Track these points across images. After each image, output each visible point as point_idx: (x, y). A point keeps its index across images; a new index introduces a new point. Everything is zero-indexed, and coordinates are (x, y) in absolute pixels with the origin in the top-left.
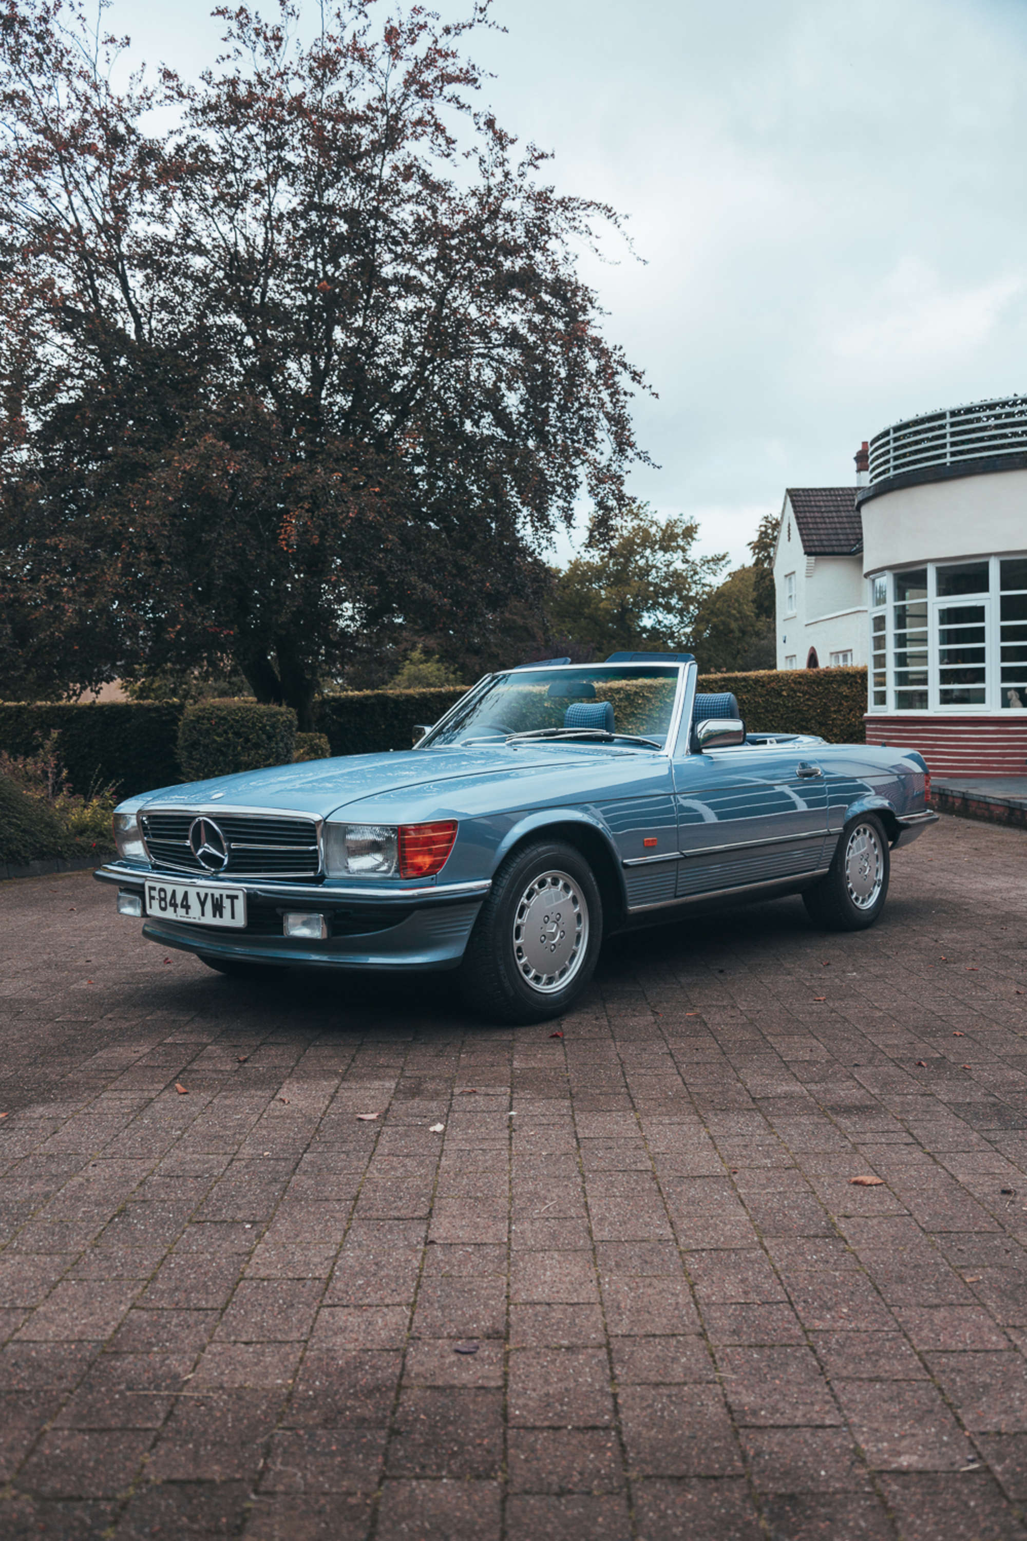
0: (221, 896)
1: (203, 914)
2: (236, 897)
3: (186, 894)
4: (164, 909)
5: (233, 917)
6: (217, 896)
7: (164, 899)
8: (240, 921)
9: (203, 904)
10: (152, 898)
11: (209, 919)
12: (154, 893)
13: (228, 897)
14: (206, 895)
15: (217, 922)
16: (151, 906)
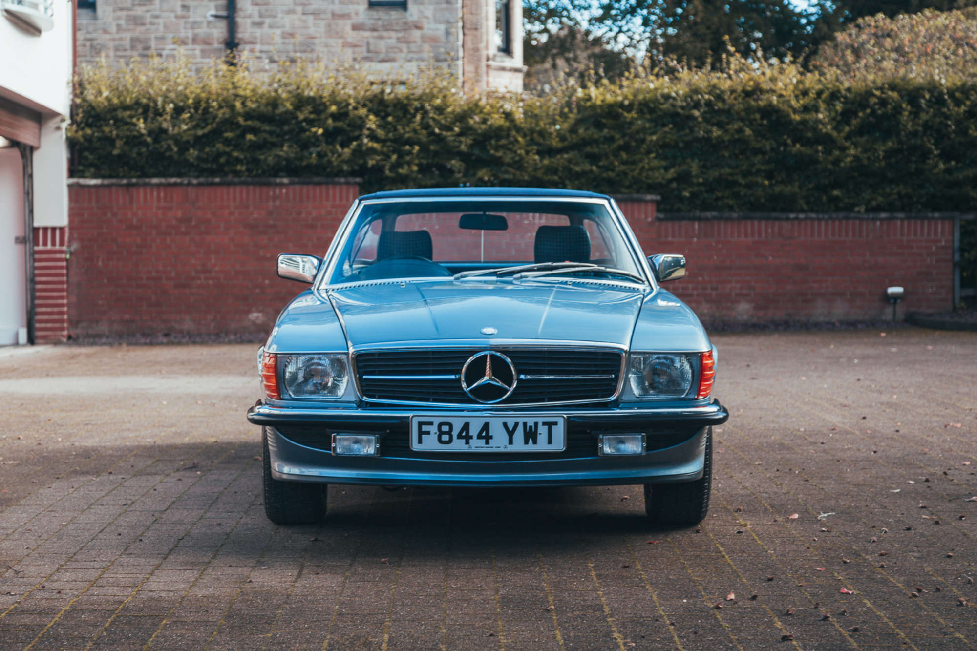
0: (536, 424)
1: (511, 442)
2: (556, 424)
3: (486, 427)
4: (449, 442)
5: (550, 442)
6: (530, 424)
7: (449, 433)
8: (559, 444)
9: (511, 434)
10: (421, 433)
11: (519, 445)
12: (425, 428)
13: (544, 424)
14: (517, 424)
15: (531, 448)
16: (420, 442)
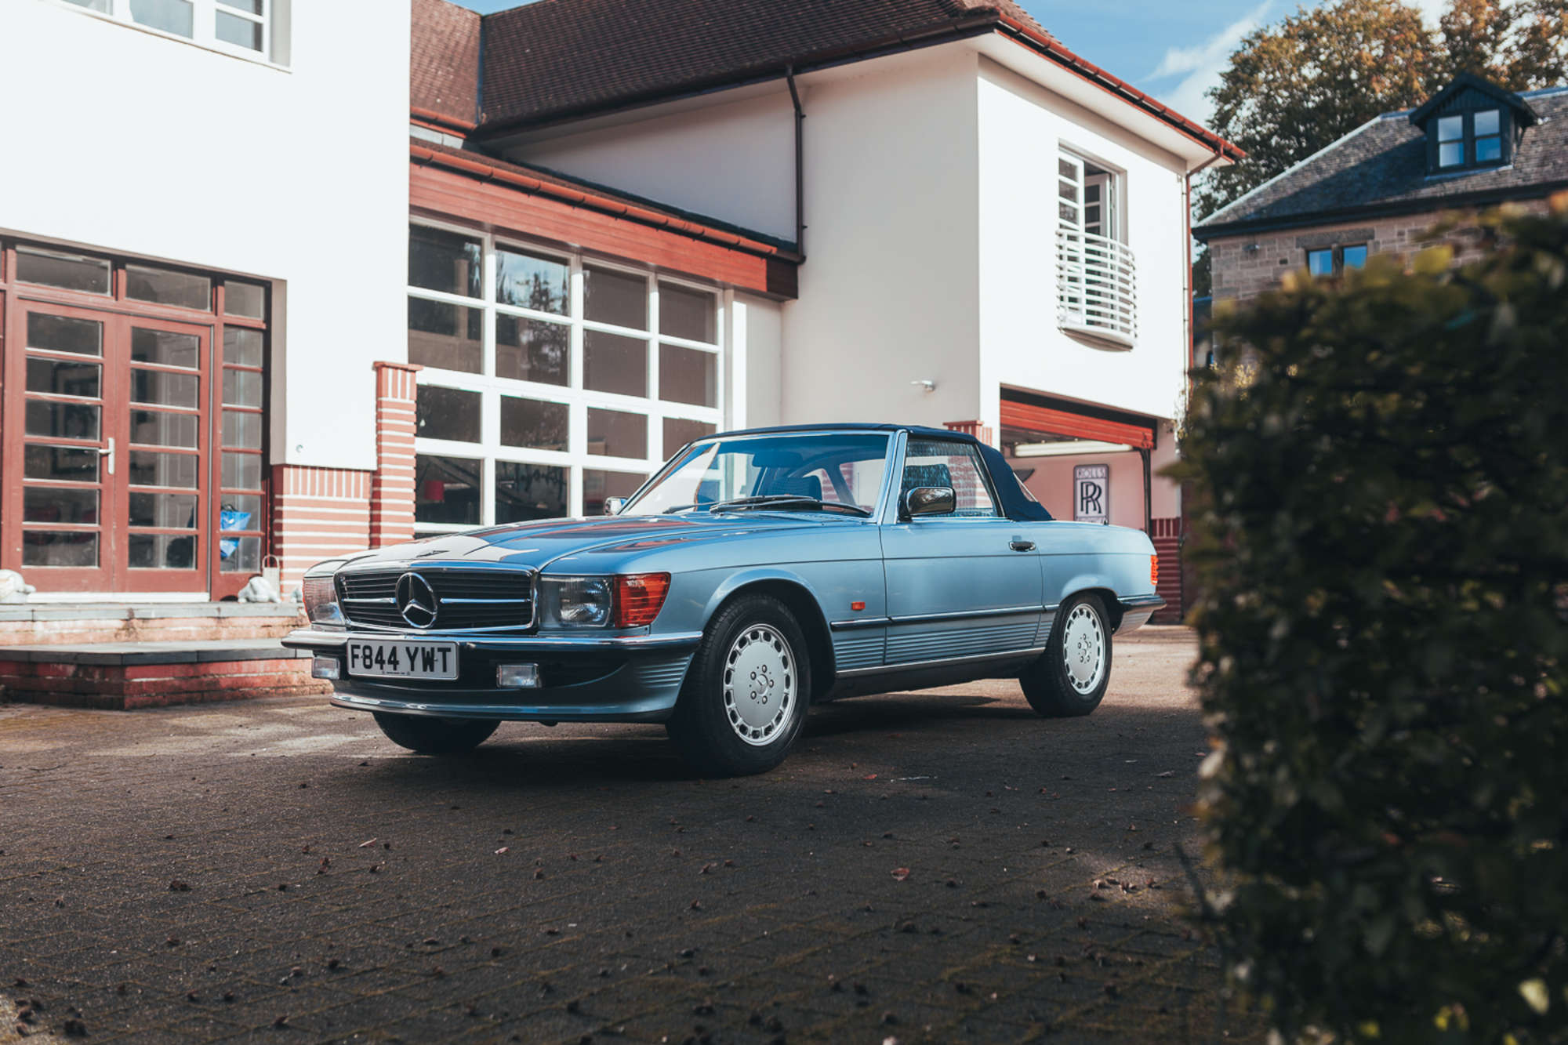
0: (433, 649)
1: (412, 669)
2: (449, 650)
3: (394, 650)
4: (369, 667)
5: (445, 670)
6: (428, 649)
7: (370, 657)
8: (452, 674)
9: (412, 659)
10: (355, 657)
11: (419, 674)
12: (356, 651)
13: (440, 650)
14: (417, 649)
15: (428, 676)
16: (353, 666)
